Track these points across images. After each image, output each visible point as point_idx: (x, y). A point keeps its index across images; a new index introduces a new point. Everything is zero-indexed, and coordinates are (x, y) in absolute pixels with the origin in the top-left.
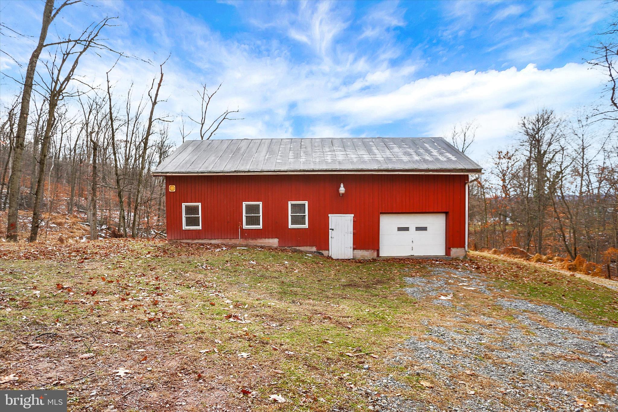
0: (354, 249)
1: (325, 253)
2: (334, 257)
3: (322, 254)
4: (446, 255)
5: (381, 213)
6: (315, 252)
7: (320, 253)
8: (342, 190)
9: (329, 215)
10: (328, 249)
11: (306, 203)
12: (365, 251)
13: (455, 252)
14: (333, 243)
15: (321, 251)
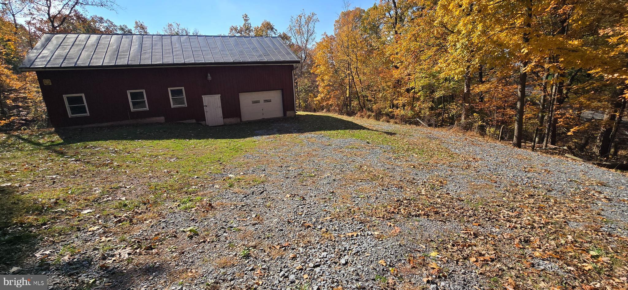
0: (224, 118)
1: (203, 123)
2: (210, 125)
3: (201, 124)
4: (284, 116)
5: (240, 92)
6: (195, 123)
7: (199, 123)
8: (209, 78)
9: (202, 96)
10: (205, 120)
11: (183, 88)
12: (231, 118)
13: (289, 113)
14: (208, 115)
15: (200, 122)
